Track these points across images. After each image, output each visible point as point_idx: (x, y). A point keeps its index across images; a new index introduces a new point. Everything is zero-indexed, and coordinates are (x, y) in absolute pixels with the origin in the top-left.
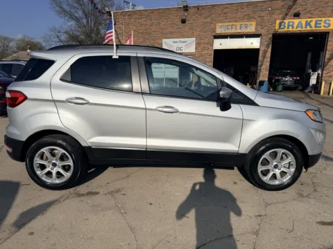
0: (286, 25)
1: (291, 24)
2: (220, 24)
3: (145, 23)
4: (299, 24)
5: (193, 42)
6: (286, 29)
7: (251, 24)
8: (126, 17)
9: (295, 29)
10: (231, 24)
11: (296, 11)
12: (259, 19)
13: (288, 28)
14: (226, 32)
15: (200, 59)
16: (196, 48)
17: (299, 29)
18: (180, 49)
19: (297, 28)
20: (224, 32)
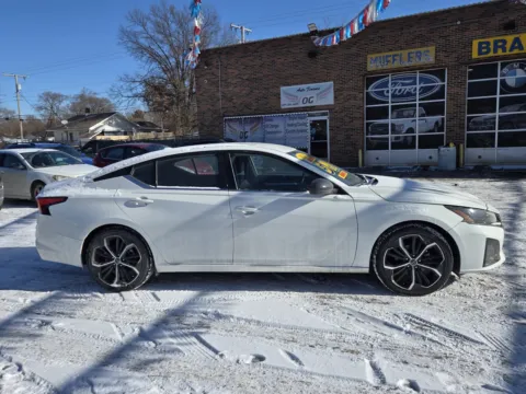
0: (492, 47)
1: (500, 44)
2: (374, 56)
3: (251, 63)
4: (514, 42)
5: (329, 88)
6: (491, 54)
7: (428, 51)
8: (223, 57)
9: (508, 53)
10: (391, 53)
11: (506, 21)
12: (442, 41)
13: (495, 51)
14: (385, 67)
15: (343, 114)
16: (335, 97)
17: (516, 51)
18: (308, 100)
19: (511, 50)
20: (380, 67)
